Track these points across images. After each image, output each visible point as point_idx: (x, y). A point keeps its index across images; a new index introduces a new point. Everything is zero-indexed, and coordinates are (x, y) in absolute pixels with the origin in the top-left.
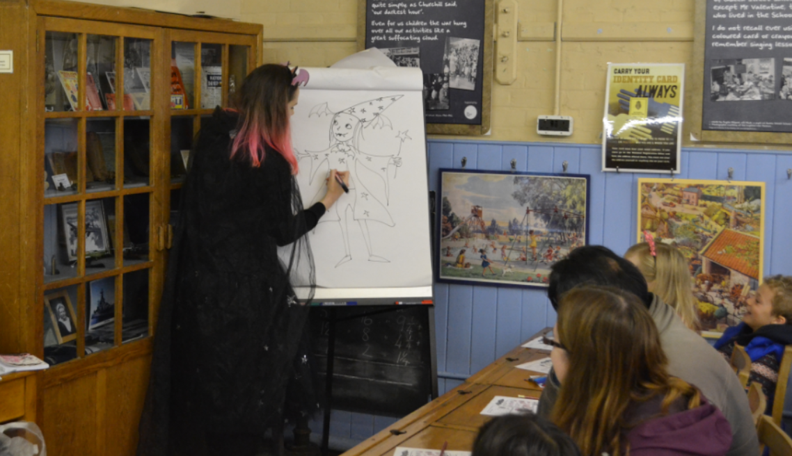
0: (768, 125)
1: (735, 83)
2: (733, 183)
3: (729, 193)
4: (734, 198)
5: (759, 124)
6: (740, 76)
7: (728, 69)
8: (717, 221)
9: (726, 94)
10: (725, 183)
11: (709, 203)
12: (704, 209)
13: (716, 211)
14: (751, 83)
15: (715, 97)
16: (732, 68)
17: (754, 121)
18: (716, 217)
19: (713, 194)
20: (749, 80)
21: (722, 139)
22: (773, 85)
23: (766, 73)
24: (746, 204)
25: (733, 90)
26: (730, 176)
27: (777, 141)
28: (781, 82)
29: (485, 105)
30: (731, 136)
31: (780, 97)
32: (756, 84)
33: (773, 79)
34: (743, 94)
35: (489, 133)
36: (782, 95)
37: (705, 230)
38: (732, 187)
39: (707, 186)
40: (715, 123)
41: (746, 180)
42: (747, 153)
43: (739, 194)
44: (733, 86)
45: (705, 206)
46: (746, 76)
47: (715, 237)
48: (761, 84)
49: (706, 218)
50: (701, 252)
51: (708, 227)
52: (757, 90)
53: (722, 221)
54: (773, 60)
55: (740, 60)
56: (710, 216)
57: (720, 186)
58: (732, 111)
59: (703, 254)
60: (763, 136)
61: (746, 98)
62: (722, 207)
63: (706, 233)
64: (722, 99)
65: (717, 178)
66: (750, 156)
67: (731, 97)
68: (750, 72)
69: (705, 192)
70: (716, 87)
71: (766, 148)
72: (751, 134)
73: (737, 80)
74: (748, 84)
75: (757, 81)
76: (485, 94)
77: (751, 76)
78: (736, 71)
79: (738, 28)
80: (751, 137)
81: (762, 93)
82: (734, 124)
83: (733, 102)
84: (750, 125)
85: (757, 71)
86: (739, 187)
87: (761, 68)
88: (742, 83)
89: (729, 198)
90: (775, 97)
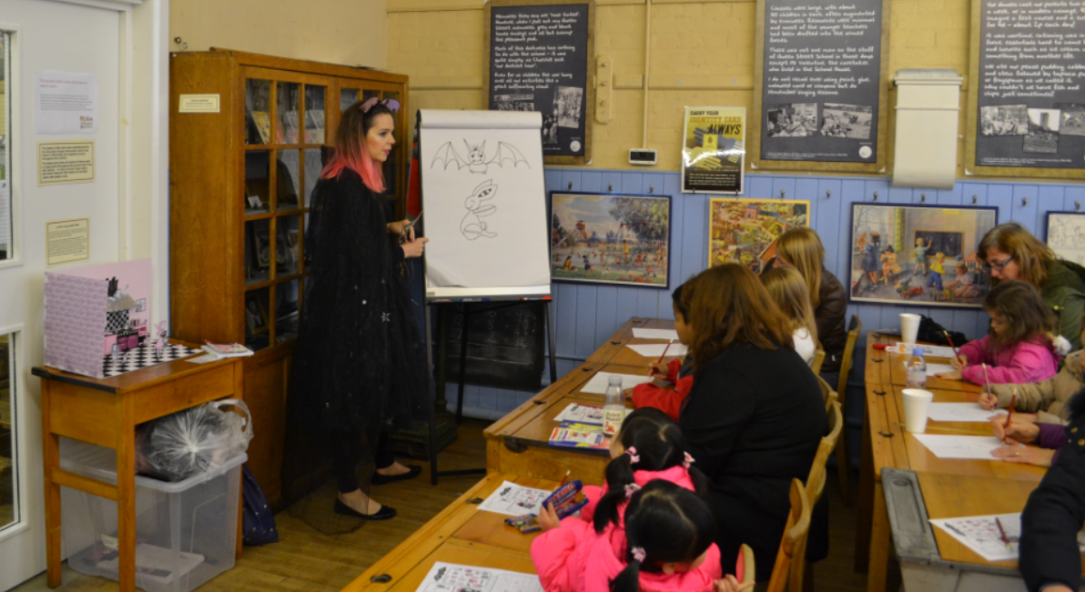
0: (812, 155)
1: (786, 122)
2: (785, 201)
3: (782, 209)
4: (785, 213)
5: (805, 155)
6: (790, 117)
7: (781, 112)
8: (772, 232)
9: (779, 131)
10: (778, 201)
11: (766, 217)
12: (762, 222)
13: (771, 224)
14: (799, 123)
15: (771, 133)
16: (784, 111)
17: (801, 152)
18: (771, 228)
19: (769, 210)
20: (797, 120)
21: (776, 167)
22: (815, 124)
23: (810, 115)
24: (795, 218)
25: (784, 128)
26: (782, 196)
27: (819, 168)
28: (822, 122)
29: (587, 140)
30: (783, 165)
31: (821, 134)
32: (803, 124)
33: (816, 120)
34: (792, 131)
35: (590, 163)
36: (823, 132)
37: (762, 238)
38: (784, 205)
39: (764, 204)
40: (770, 154)
41: (795, 198)
42: (796, 178)
43: (789, 210)
44: (785, 125)
45: (762, 219)
46: (794, 117)
47: (770, 244)
48: (806, 124)
49: (764, 229)
50: (759, 256)
51: (765, 236)
52: (803, 128)
53: (776, 232)
54: (815, 105)
55: (790, 105)
56: (767, 227)
57: (775, 204)
58: (784, 145)
59: (761, 258)
60: (808, 165)
61: (795, 134)
62: (776, 220)
63: (763, 241)
64: (776, 135)
65: (772, 197)
66: (798, 180)
67: (783, 134)
68: (798, 114)
69: (763, 208)
70: (771, 126)
71: (810, 174)
72: (799, 163)
73: (788, 120)
74: (796, 124)
75: (804, 121)
76: (587, 132)
77: (799, 117)
78: (787, 113)
79: (789, 79)
80: (798, 165)
81: (807, 130)
82: (786, 155)
83: (784, 138)
84: (798, 155)
85: (803, 113)
86: (790, 205)
87: (807, 111)
88: (792, 123)
89: (781, 213)
90: (817, 133)
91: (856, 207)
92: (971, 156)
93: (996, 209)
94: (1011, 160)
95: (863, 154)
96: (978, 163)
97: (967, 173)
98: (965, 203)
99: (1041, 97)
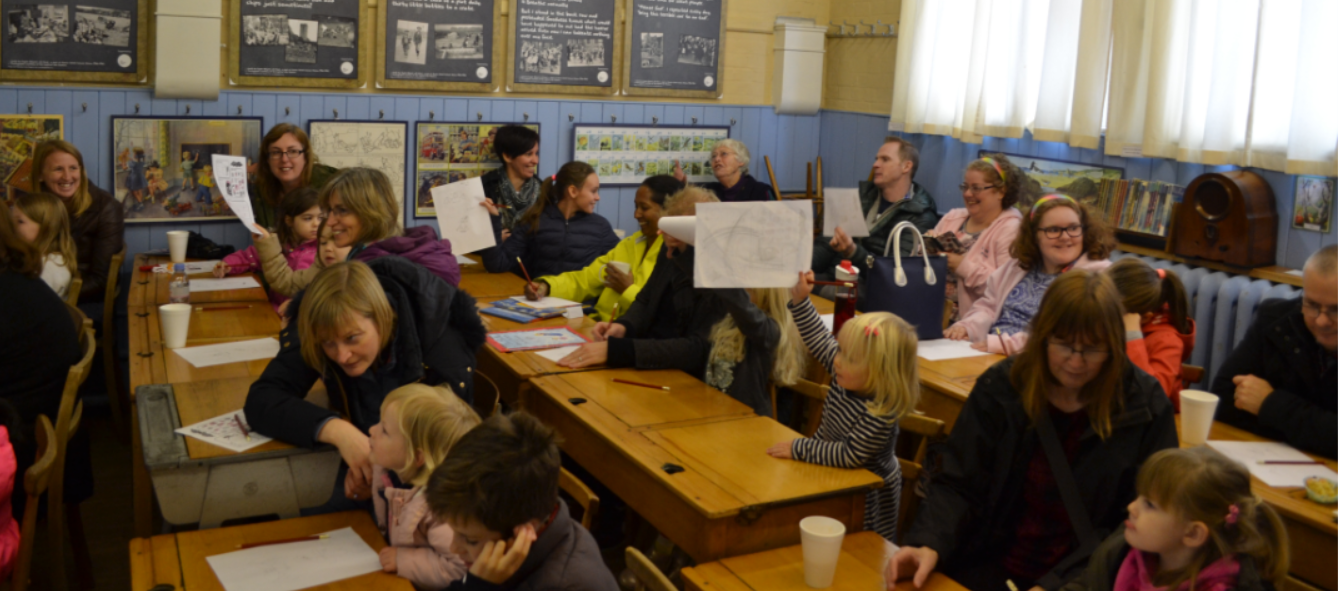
0: (63, 64)
1: (32, 26)
2: (33, 116)
3: (30, 126)
4: (34, 130)
5: (55, 64)
6: (36, 21)
7: (24, 14)
8: (19, 152)
9: (23, 36)
10: (25, 117)
11: (11, 136)
12: (6, 141)
13: (17, 143)
14: (47, 27)
15: (13, 38)
16: (28, 13)
17: (50, 60)
18: (18, 148)
19: (15, 127)
20: (44, 24)
21: (22, 77)
22: (67, 29)
23: (60, 18)
24: (46, 135)
25: (30, 33)
26: (30, 110)
27: (72, 78)
28: (74, 27)
30: (29, 75)
31: (73, 40)
32: (51, 28)
33: (67, 24)
34: (39, 36)
36: (76, 38)
37: (8, 160)
38: (33, 121)
39: (9, 120)
41: (45, 113)
42: (45, 90)
43: (39, 126)
44: (30, 29)
45: (6, 138)
46: (41, 20)
47: (18, 166)
48: (55, 28)
49: (9, 149)
50: (5, 181)
51: (11, 157)
52: (52, 33)
53: (24, 152)
54: (66, 7)
55: (35, 6)
56: (12, 147)
57: (21, 120)
59: (7, 182)
60: (60, 74)
61: (42, 40)
62: (24, 138)
63: (9, 163)
64: (19, 41)
65: (18, 113)
67: (28, 39)
68: (46, 17)
69: (7, 125)
70: (13, 30)
71: (62, 85)
72: (48, 73)
73: (33, 24)
74: (43, 28)
75: (52, 26)
77: (47, 20)
78: (32, 15)
80: (48, 75)
81: (57, 36)
82: (32, 63)
83: (29, 45)
84: (47, 64)
85: (51, 16)
86: (39, 120)
87: (56, 14)
88: (38, 26)
89: (30, 130)
90: (69, 39)
91: (116, 121)
92: (235, 65)
93: (261, 119)
94: (274, 70)
95: (123, 63)
96: (242, 73)
97: (232, 83)
98: (231, 114)
99: (300, 9)
